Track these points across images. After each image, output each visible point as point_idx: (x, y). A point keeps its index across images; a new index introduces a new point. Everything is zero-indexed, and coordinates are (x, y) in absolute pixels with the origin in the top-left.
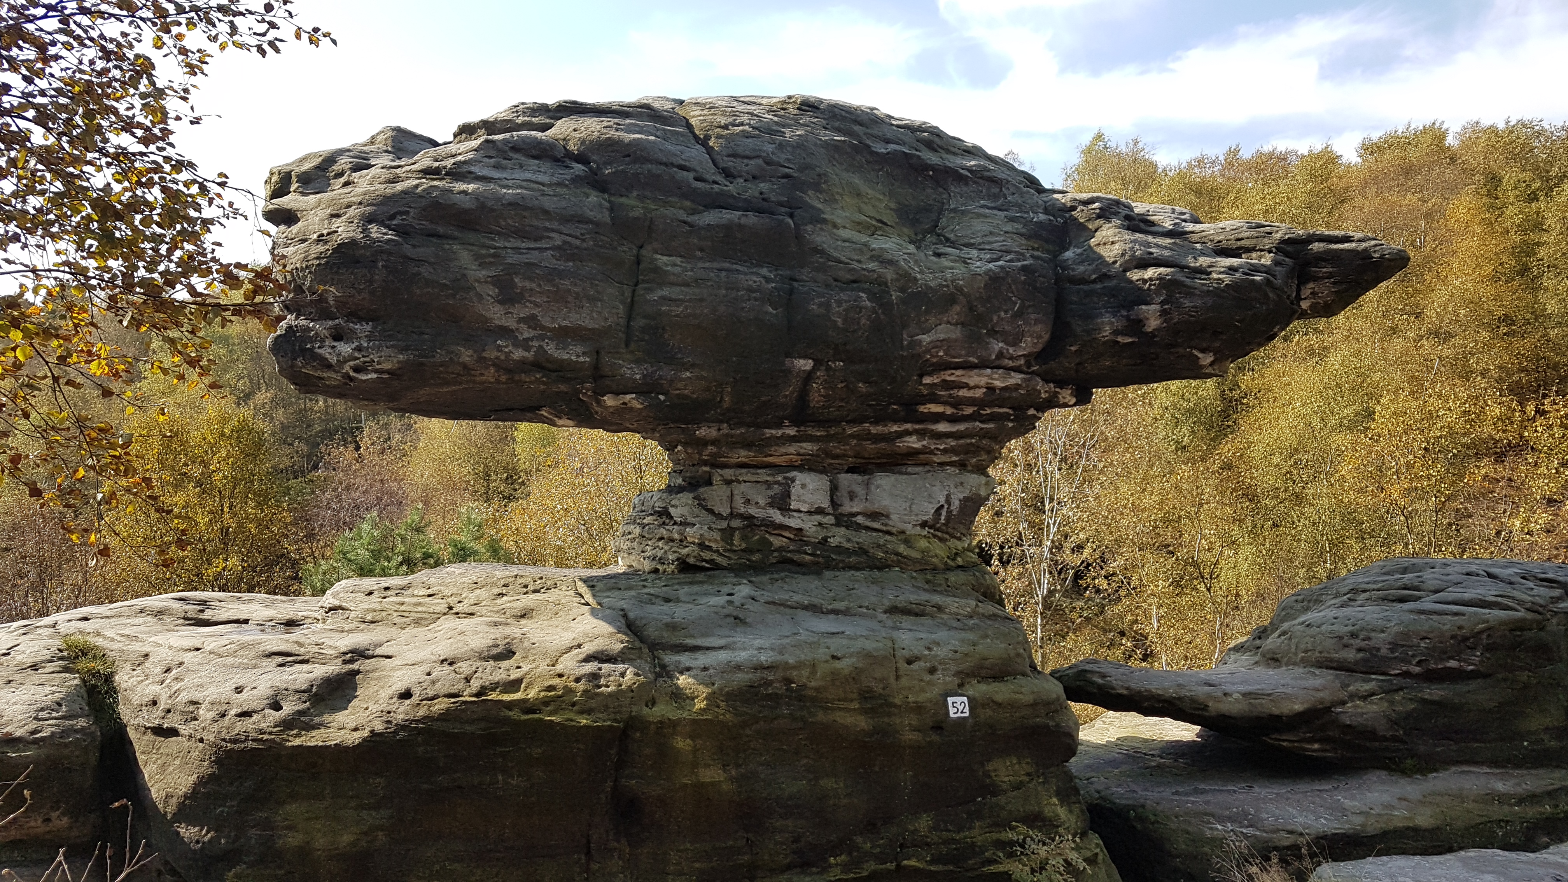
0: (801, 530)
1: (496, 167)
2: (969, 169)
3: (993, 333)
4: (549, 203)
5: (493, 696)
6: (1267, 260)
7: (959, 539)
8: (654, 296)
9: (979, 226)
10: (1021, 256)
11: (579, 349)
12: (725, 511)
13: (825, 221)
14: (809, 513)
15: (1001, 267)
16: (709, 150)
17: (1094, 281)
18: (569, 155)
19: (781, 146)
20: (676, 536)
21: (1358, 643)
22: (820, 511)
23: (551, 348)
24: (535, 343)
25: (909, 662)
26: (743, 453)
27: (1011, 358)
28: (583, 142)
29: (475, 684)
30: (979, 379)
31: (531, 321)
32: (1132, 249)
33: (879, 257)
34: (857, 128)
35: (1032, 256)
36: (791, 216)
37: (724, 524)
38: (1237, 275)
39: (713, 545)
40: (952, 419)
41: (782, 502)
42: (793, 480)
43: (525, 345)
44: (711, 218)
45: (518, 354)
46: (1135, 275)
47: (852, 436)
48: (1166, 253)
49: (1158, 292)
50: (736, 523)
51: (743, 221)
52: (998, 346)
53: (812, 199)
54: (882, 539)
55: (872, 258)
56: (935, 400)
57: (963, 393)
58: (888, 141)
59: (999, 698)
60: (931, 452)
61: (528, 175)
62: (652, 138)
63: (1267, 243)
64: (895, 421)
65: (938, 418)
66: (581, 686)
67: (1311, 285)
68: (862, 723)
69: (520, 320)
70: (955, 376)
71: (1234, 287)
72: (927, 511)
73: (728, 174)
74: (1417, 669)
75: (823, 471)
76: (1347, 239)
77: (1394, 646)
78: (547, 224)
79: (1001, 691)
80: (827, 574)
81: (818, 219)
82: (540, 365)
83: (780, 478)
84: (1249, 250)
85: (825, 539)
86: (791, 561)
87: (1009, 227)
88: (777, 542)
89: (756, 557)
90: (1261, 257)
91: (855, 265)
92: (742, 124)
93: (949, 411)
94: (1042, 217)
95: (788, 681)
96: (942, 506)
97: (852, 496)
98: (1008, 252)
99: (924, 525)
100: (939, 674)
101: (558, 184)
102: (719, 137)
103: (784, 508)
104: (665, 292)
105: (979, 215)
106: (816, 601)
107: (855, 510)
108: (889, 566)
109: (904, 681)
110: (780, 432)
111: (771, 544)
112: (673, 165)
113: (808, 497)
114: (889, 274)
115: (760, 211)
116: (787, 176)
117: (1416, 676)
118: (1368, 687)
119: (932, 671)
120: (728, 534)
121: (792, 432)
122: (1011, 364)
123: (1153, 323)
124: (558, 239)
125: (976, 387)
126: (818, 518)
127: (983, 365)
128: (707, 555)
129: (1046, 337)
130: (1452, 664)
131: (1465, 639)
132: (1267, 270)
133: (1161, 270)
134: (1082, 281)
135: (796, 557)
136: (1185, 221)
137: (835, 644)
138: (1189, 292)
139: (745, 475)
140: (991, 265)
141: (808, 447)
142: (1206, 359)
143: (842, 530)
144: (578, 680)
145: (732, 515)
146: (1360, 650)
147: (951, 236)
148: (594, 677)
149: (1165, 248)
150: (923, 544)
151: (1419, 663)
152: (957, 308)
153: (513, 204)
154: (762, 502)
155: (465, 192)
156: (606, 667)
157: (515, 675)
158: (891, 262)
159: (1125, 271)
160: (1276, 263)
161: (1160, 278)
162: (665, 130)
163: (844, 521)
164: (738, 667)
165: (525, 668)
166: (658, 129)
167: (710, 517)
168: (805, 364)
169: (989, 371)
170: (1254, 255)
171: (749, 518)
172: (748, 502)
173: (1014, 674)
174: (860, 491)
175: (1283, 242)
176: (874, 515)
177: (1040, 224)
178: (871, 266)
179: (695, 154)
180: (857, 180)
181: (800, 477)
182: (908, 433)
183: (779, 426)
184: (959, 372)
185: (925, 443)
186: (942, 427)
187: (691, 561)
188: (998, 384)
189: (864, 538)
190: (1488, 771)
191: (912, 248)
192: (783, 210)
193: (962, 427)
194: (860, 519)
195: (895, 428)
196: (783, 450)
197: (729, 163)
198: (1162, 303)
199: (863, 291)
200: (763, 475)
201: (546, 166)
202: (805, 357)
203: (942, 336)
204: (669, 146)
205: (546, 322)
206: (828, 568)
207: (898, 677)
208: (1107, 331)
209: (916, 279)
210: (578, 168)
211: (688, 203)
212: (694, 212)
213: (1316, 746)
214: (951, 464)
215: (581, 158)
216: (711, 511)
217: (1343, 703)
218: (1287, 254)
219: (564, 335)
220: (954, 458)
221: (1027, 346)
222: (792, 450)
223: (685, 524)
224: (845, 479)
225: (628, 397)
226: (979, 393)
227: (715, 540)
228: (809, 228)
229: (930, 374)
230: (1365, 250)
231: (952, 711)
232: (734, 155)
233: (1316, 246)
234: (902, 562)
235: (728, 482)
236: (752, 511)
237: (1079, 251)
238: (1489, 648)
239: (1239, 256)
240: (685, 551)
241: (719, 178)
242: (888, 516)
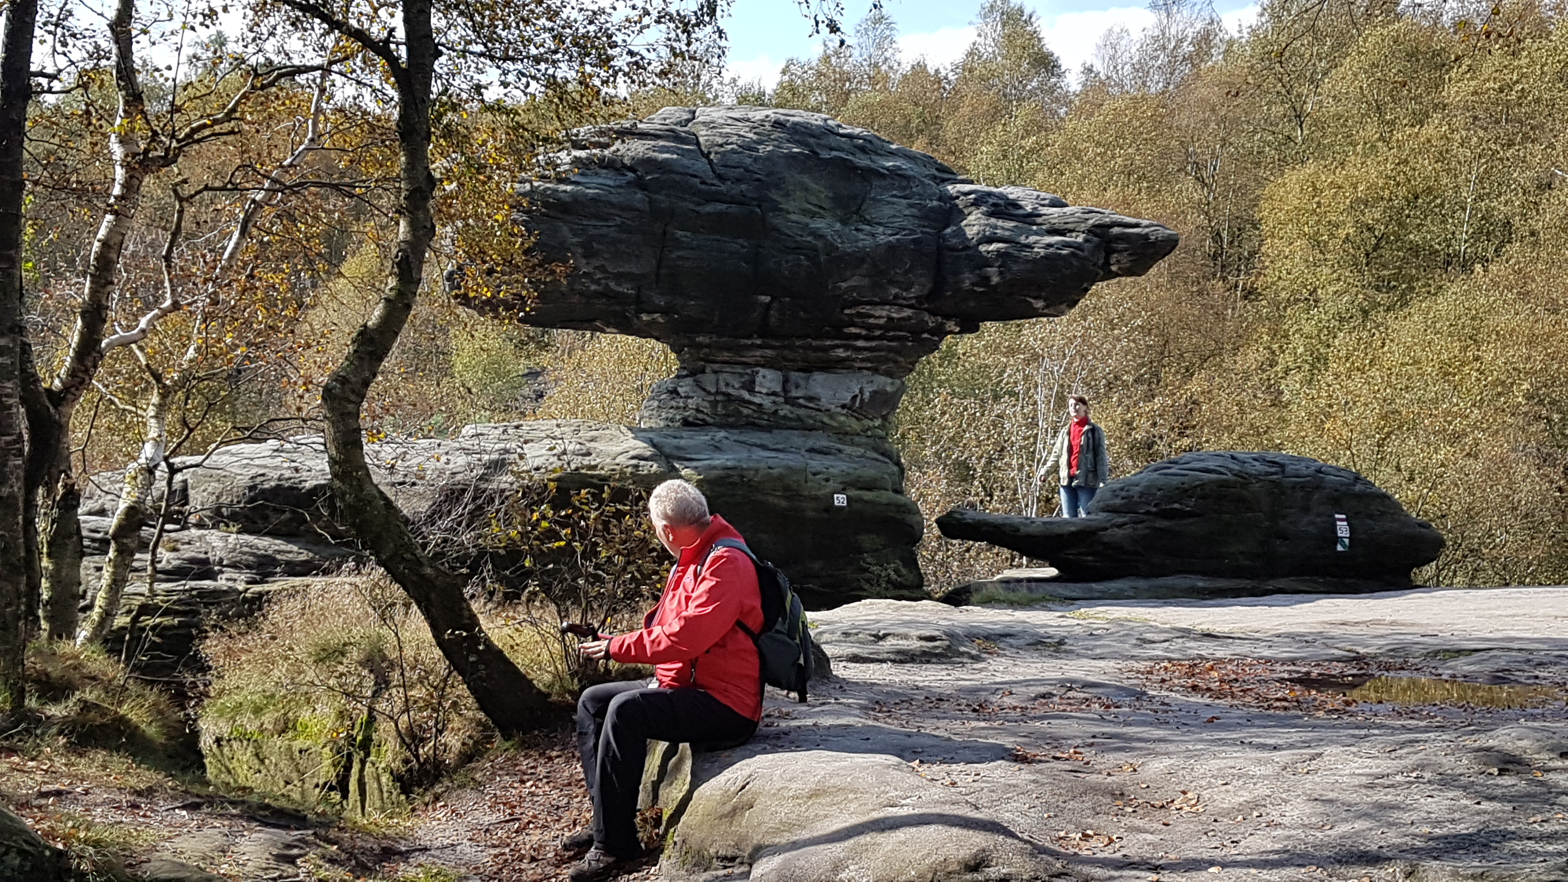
0: (761, 405)
1: (582, 174)
2: (887, 169)
3: (891, 282)
4: (614, 199)
5: (584, 471)
6: (1080, 239)
7: (871, 420)
8: (674, 255)
9: (888, 211)
10: (913, 232)
11: (629, 286)
12: (713, 390)
13: (781, 210)
14: (767, 394)
15: (898, 240)
16: (710, 162)
17: (962, 250)
18: (624, 166)
19: (756, 159)
20: (681, 404)
21: (1123, 493)
22: (774, 394)
23: (612, 285)
24: (603, 281)
25: (814, 474)
26: (726, 354)
27: (905, 299)
28: (633, 159)
29: (573, 466)
30: (882, 312)
31: (602, 269)
32: (984, 231)
33: (815, 234)
34: (811, 140)
35: (922, 232)
36: (759, 206)
37: (712, 398)
38: (1051, 250)
39: (705, 410)
40: (866, 338)
41: (750, 386)
42: (757, 373)
43: (598, 282)
44: (709, 208)
45: (593, 287)
46: (983, 248)
47: (799, 347)
48: (1007, 233)
49: (996, 260)
50: (719, 398)
51: (729, 210)
52: (894, 291)
53: (775, 195)
54: (814, 413)
55: (809, 234)
56: (854, 325)
57: (871, 321)
58: (832, 149)
59: (866, 498)
60: (854, 360)
61: (601, 181)
62: (675, 156)
63: (1083, 227)
64: (828, 338)
65: (858, 337)
66: (629, 470)
67: (1115, 255)
68: (784, 503)
69: (596, 268)
70: (863, 310)
71: (1046, 257)
72: (847, 398)
73: (721, 178)
74: (1154, 509)
75: (780, 369)
76: (1137, 225)
77: (1141, 495)
78: (612, 211)
79: (868, 495)
80: (776, 431)
81: (776, 208)
82: (607, 294)
83: (749, 371)
84: (1071, 231)
85: (776, 411)
86: (754, 424)
87: (907, 212)
88: (746, 411)
89: (731, 420)
90: (1077, 236)
91: (798, 238)
92: (731, 143)
93: (864, 332)
94: (935, 203)
95: (743, 477)
96: (856, 396)
97: (797, 386)
98: (904, 229)
99: (843, 406)
100: (831, 483)
101: (620, 187)
102: (716, 153)
103: (751, 391)
104: (680, 253)
105: (889, 203)
106: (764, 442)
107: (798, 395)
108: (816, 430)
109: (809, 484)
110: (750, 342)
111: (741, 413)
112: (687, 174)
113: (768, 384)
114: (820, 244)
115: (741, 204)
116: (758, 180)
117: (1155, 514)
118: (1121, 520)
119: (827, 480)
120: (714, 404)
121: (759, 342)
122: (905, 302)
123: (995, 280)
124: (618, 220)
125: (880, 317)
126: (773, 398)
127: (883, 303)
128: (700, 416)
129: (929, 286)
130: (1176, 506)
131: (1186, 491)
132: (1078, 247)
133: (1001, 245)
134: (954, 249)
135: (757, 421)
136: (1043, 205)
137: (771, 462)
138: (1016, 260)
139: (726, 368)
140: (891, 238)
141: (769, 352)
142: (1039, 304)
143: (788, 407)
144: (627, 467)
145: (717, 393)
146: (1123, 498)
147: (868, 217)
148: (636, 466)
149: (1008, 230)
150: (842, 418)
151: (1156, 505)
152: (865, 266)
153: (594, 199)
154: (736, 385)
155: (565, 191)
156: (642, 463)
157: (593, 463)
158: (821, 236)
159: (979, 244)
160: (1086, 241)
161: (998, 251)
162: (683, 149)
163: (790, 401)
165: (598, 460)
166: (679, 149)
167: (703, 393)
168: (766, 299)
169: (888, 307)
170: (1074, 234)
171: (728, 395)
172: (727, 385)
173: (880, 489)
174: (802, 383)
175: (1094, 226)
176: (810, 399)
177: (932, 209)
178: (809, 239)
179: (701, 165)
180: (806, 179)
181: (762, 371)
182: (837, 346)
183: (750, 337)
184: (868, 307)
185: (849, 353)
186: (860, 343)
187: (691, 419)
188: (894, 315)
189: (802, 412)
190: (1201, 577)
191: (838, 226)
192: (755, 203)
193: (874, 344)
194: (801, 401)
195: (828, 343)
196: (752, 354)
197: (721, 170)
198: (1000, 267)
199: (803, 255)
200: (739, 369)
201: (611, 174)
202: (767, 295)
203: (855, 284)
204: (685, 161)
205: (610, 269)
206: (777, 428)
207: (806, 482)
208: (967, 283)
209: (838, 248)
210: (631, 175)
211: (695, 199)
212: (698, 204)
213: (1090, 558)
214: (867, 369)
215: (631, 169)
216: (704, 390)
217: (1106, 529)
218: (1096, 235)
219: (620, 277)
220: (869, 365)
221: (915, 291)
222: (758, 353)
223: (687, 397)
224: (794, 375)
225: (656, 315)
226: (882, 321)
227: (705, 407)
228: (771, 214)
229: (850, 308)
230: (1147, 234)
231: (836, 502)
232: (726, 166)
233: (1116, 230)
234: (824, 427)
235: (715, 372)
236: (730, 391)
237: (954, 228)
238: (1201, 497)
239: (1064, 235)
240: (687, 414)
241: (715, 182)
242: (819, 400)
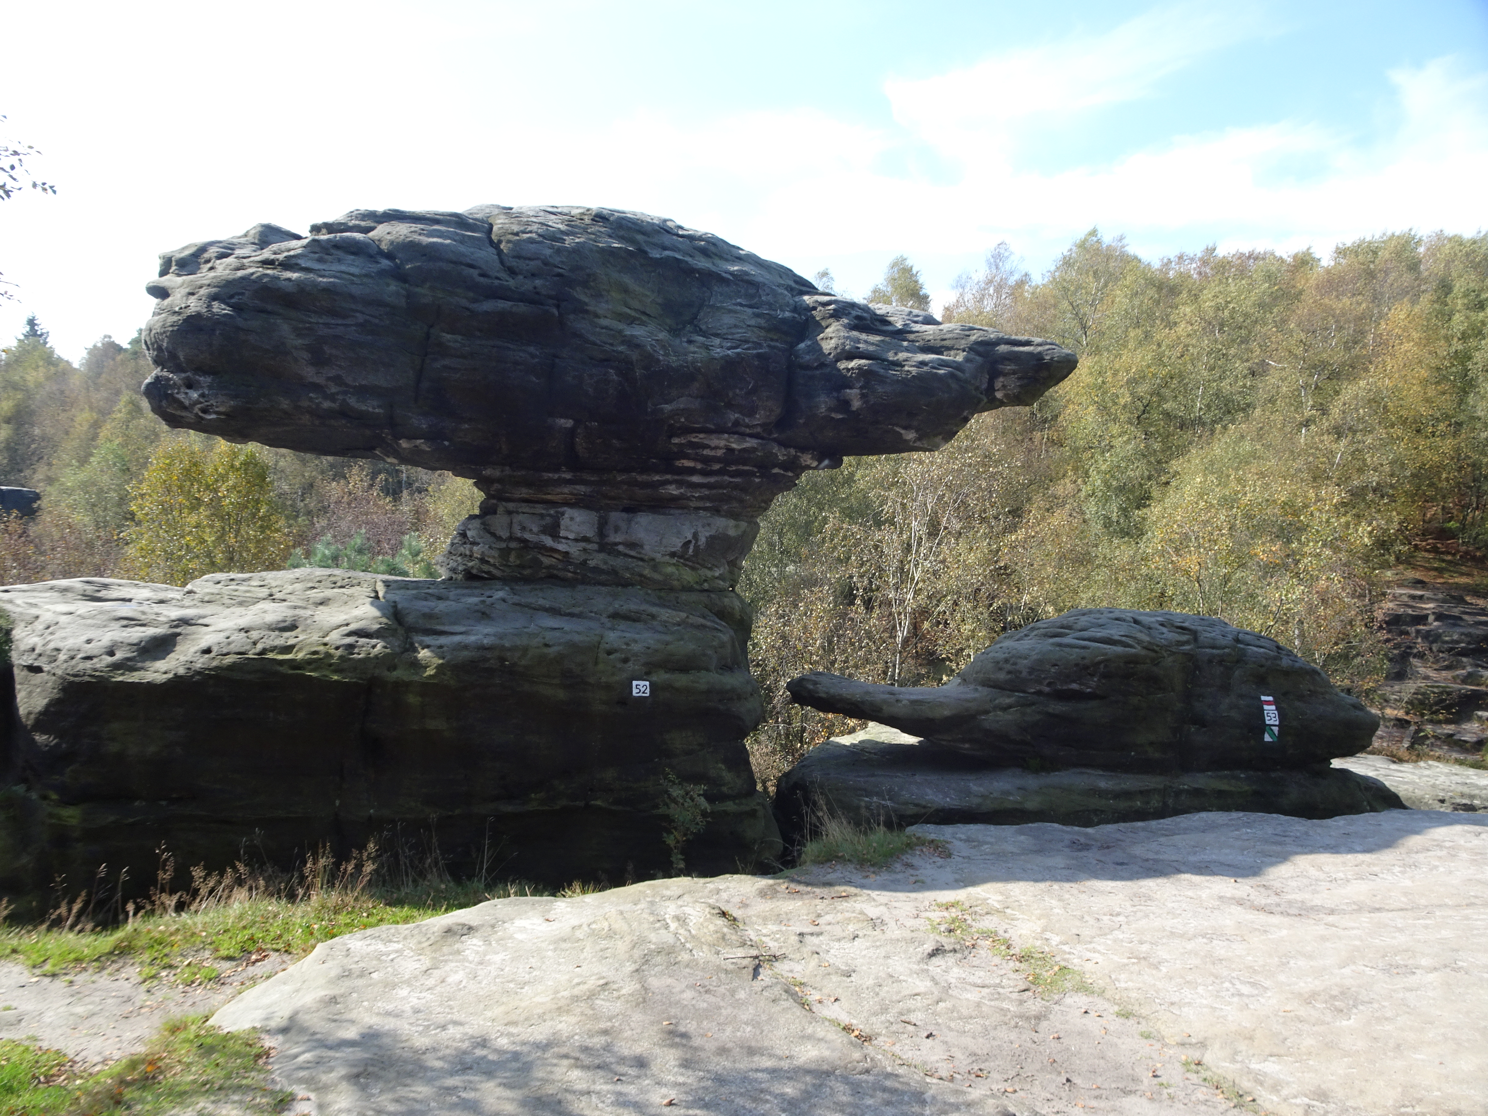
0: (567, 553)
1: (320, 260)
2: (731, 273)
3: (730, 406)
4: (355, 290)
5: (271, 656)
6: (960, 358)
7: (710, 569)
8: (437, 365)
9: (728, 320)
10: (758, 345)
11: (375, 403)
12: (505, 534)
13: (587, 312)
14: (576, 540)
15: (738, 354)
16: (500, 252)
17: (816, 368)
18: (381, 253)
19: (559, 251)
20: (468, 553)
21: (1008, 667)
22: (585, 539)
23: (352, 401)
24: (340, 397)
25: (609, 653)
26: (524, 490)
27: (748, 426)
28: (392, 243)
29: (260, 647)
30: (719, 443)
31: (337, 380)
32: (843, 344)
33: (632, 343)
34: (640, 237)
35: (769, 346)
36: (558, 307)
37: (503, 545)
38: (925, 369)
39: (491, 561)
40: (704, 473)
41: (553, 530)
42: (563, 514)
43: (332, 398)
44: (488, 306)
45: (326, 404)
46: (842, 365)
47: (622, 482)
48: (871, 348)
49: (857, 379)
50: (513, 545)
51: (514, 309)
52: (734, 416)
53: (580, 294)
54: (633, 563)
55: (623, 343)
56: (687, 457)
57: (707, 452)
58: (665, 248)
59: (677, 684)
60: (688, 499)
61: (343, 268)
62: (448, 241)
63: (963, 344)
64: (657, 472)
65: (692, 471)
66: (339, 653)
67: (1001, 379)
68: (561, 695)
69: (329, 379)
70: (695, 438)
71: (919, 377)
72: (677, 544)
73: (512, 272)
74: (1047, 689)
75: (597, 510)
76: (1028, 343)
77: (1032, 670)
78: (353, 306)
79: (682, 680)
80: (580, 587)
81: (581, 310)
82: (345, 413)
83: (552, 512)
84: (949, 349)
85: (585, 562)
86: (556, 577)
87: (752, 322)
88: (546, 561)
89: (527, 572)
90: (956, 355)
91: (608, 347)
92: (531, 232)
93: (699, 466)
94: (787, 314)
95: (502, 659)
96: (690, 542)
97: (617, 529)
98: (746, 341)
99: (673, 555)
100: (630, 664)
101: (366, 276)
102: (509, 241)
103: (555, 536)
104: (447, 362)
105: (730, 311)
106: (556, 605)
107: (618, 540)
108: (633, 585)
109: (601, 667)
110: (556, 476)
111: (542, 563)
112: (461, 263)
113: (575, 527)
114: (635, 356)
115: (531, 302)
116: (559, 275)
117: (1048, 695)
118: (1008, 701)
119: (626, 661)
120: (505, 553)
121: (568, 476)
122: (748, 431)
123: (856, 404)
124: (361, 318)
125: (716, 448)
126: (583, 544)
127: (720, 430)
128: (485, 568)
129: (778, 411)
130: (1075, 686)
131: (1086, 667)
132: (957, 366)
133: (863, 362)
134: (807, 367)
135: (561, 574)
136: (916, 322)
137: (549, 636)
138: (882, 380)
139: (525, 508)
140: (729, 352)
141: (582, 489)
142: (910, 435)
143: (602, 556)
144: (337, 648)
145: (511, 538)
146: (1009, 672)
147: (704, 327)
148: (350, 647)
149: (873, 344)
150: (670, 570)
151: (1049, 685)
152: (696, 385)
153: (328, 291)
154: (535, 529)
155: (289, 280)
156: (362, 641)
157: (291, 642)
158: (638, 346)
159: (837, 361)
160: (967, 360)
161: (860, 368)
162: (464, 235)
163: (606, 547)
164: (466, 647)
165: (301, 637)
166: (457, 234)
167: (492, 539)
168: (569, 423)
169: (726, 436)
170: (952, 353)
171: (525, 541)
172: (523, 529)
173: (699, 669)
174: (623, 525)
175: (977, 343)
176: (633, 545)
177: (784, 321)
178: (621, 348)
179: (487, 255)
180: (627, 280)
181: (569, 512)
182: (670, 482)
183: (557, 470)
184: (702, 436)
185: (682, 490)
186: (696, 479)
187: (474, 571)
188: (734, 446)
189: (618, 562)
190: (1101, 773)
191: (662, 335)
192: (551, 301)
193: (712, 480)
194: (621, 548)
195: (657, 478)
196: (558, 490)
197: (513, 263)
198: (861, 388)
199: (612, 368)
200: (540, 509)
201: (359, 261)
202: (567, 417)
203: (682, 406)
204: (462, 249)
205: (349, 380)
206: (583, 582)
207: (596, 663)
208: (823, 409)
209: (658, 360)
210: (385, 263)
211: (471, 294)
212: (475, 301)
213: (967, 746)
214: (705, 509)
215: (389, 256)
216: (493, 534)
217: (987, 712)
218: (979, 354)
219: (363, 392)
220: (708, 505)
221: (759, 418)
222: (566, 490)
223: (474, 543)
224: (616, 517)
225: (419, 442)
226: (720, 453)
227: (493, 557)
228: (572, 317)
229: (678, 436)
230: (1040, 353)
231: (635, 692)
232: (519, 257)
233: (1003, 348)
234: (643, 581)
235: (509, 513)
236: (527, 536)
237: (809, 343)
238: (1105, 676)
239: (941, 353)
240: (470, 564)
241: (503, 275)
242: (642, 546)
